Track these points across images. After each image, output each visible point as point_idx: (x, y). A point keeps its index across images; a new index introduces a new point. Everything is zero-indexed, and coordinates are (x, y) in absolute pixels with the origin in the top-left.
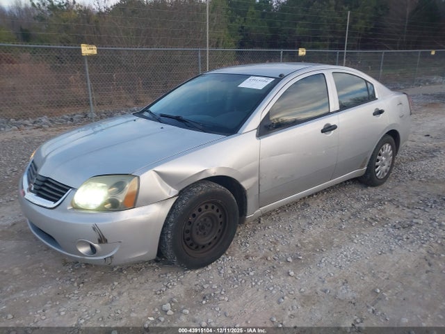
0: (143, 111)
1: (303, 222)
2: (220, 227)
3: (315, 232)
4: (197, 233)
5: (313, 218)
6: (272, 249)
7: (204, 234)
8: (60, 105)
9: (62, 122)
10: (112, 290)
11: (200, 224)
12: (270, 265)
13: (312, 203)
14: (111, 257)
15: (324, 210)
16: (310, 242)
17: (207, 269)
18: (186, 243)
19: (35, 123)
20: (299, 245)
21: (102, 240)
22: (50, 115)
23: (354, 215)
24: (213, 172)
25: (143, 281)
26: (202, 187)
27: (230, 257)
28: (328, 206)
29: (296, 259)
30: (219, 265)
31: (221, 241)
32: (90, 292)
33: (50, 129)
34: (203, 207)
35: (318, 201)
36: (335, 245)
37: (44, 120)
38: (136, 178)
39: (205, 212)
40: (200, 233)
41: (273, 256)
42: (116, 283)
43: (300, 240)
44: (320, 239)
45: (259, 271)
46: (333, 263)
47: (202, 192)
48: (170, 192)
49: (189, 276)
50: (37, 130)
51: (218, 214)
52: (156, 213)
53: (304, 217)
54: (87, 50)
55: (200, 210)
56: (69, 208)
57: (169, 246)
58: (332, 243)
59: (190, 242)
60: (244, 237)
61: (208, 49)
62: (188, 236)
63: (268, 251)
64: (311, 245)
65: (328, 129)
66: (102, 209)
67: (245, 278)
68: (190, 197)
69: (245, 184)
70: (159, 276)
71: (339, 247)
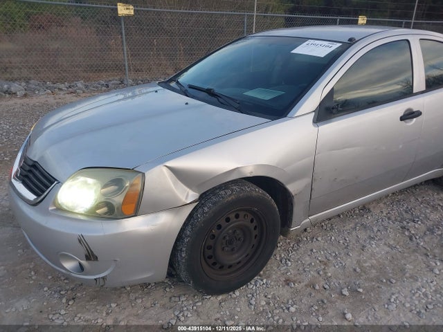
0: (171, 80)
1: (363, 235)
2: (254, 242)
3: (379, 250)
4: (223, 249)
5: (375, 229)
6: (321, 273)
7: (233, 250)
8: (98, 69)
9: (97, 87)
10: (108, 314)
11: (227, 238)
12: (319, 296)
13: (374, 207)
14: (103, 278)
15: (389, 219)
16: (372, 266)
17: (234, 296)
18: (206, 262)
19: (70, 87)
20: (358, 270)
21: (90, 256)
22: (87, 79)
23: (431, 231)
24: (249, 171)
25: (148, 304)
26: (232, 191)
27: (265, 281)
28: (394, 214)
29: (354, 291)
30: (249, 291)
31: (253, 260)
32: (79, 315)
33: (84, 95)
34: (232, 216)
35: (382, 205)
36: (407, 275)
37: (79, 85)
38: (140, 175)
39: (235, 223)
40: (226, 249)
41: (323, 283)
42: (113, 305)
43: (358, 262)
44: (387, 262)
45: (302, 307)
46: (408, 305)
47: (233, 197)
48: (188, 196)
49: (209, 304)
50: (70, 95)
51: (252, 226)
52: (167, 223)
53: (364, 227)
54: (123, 10)
55: (228, 220)
56: (50, 208)
57: (183, 267)
58: (403, 270)
59: (212, 261)
60: (284, 250)
61: (255, 14)
62: (209, 252)
63: (316, 275)
64: (374, 271)
65: (409, 115)
66: (92, 214)
67: (283, 315)
68: (214, 204)
69: (292, 188)
70: (171, 298)
71: (414, 278)
